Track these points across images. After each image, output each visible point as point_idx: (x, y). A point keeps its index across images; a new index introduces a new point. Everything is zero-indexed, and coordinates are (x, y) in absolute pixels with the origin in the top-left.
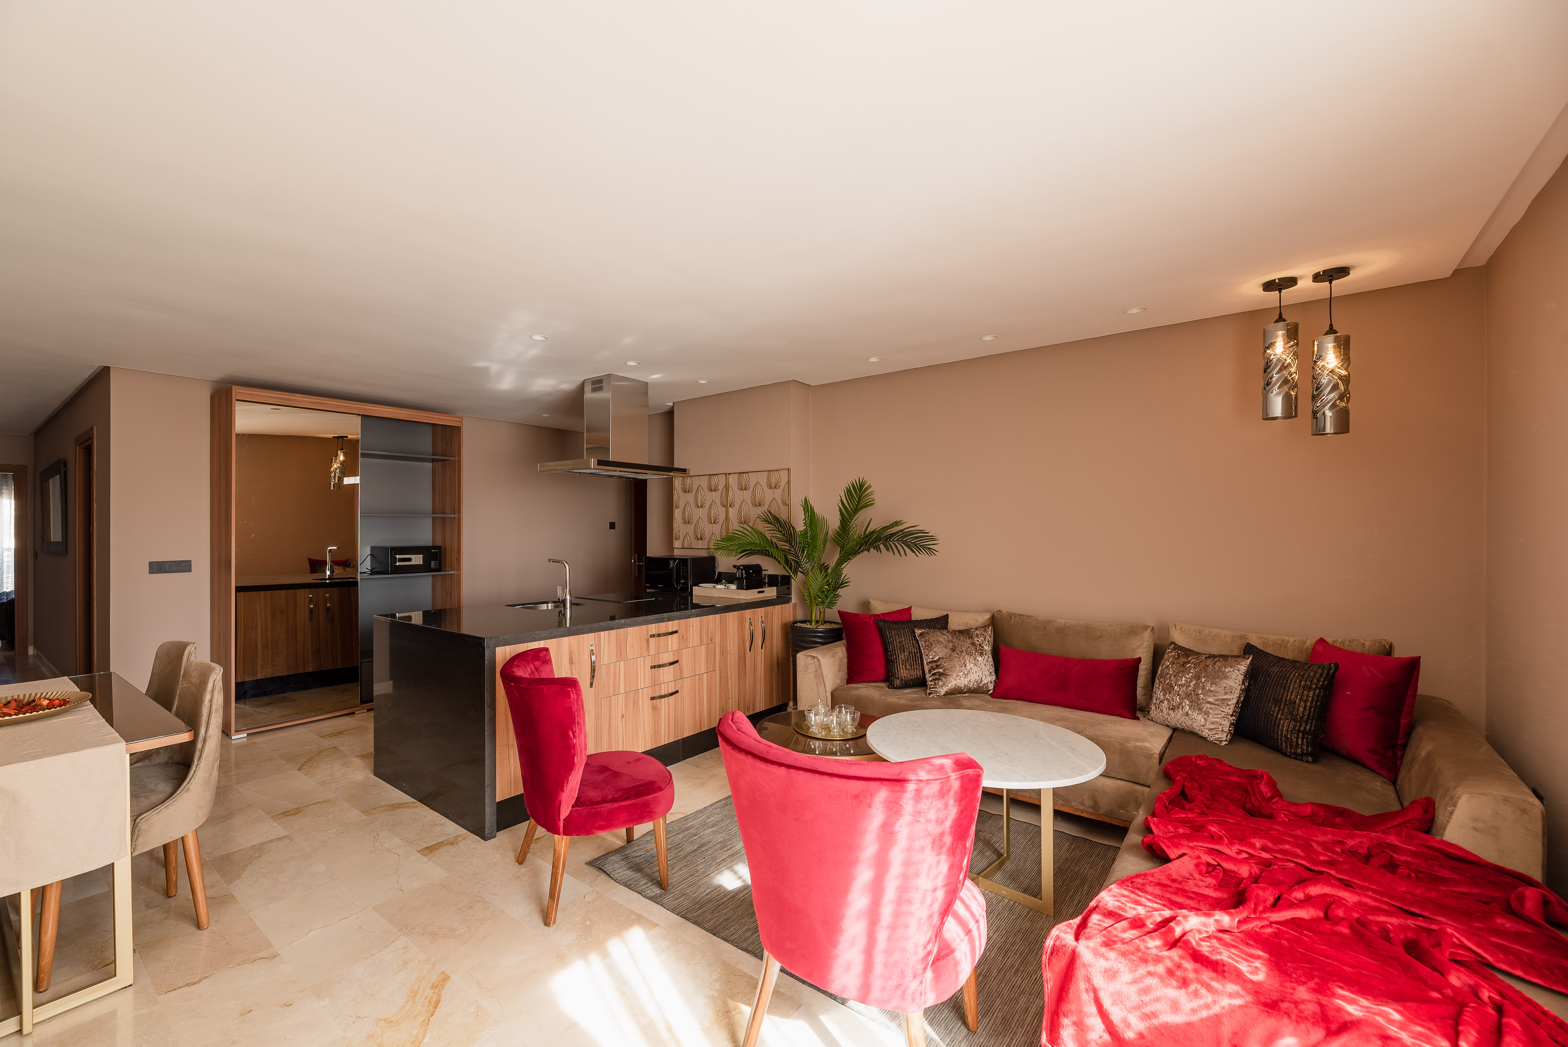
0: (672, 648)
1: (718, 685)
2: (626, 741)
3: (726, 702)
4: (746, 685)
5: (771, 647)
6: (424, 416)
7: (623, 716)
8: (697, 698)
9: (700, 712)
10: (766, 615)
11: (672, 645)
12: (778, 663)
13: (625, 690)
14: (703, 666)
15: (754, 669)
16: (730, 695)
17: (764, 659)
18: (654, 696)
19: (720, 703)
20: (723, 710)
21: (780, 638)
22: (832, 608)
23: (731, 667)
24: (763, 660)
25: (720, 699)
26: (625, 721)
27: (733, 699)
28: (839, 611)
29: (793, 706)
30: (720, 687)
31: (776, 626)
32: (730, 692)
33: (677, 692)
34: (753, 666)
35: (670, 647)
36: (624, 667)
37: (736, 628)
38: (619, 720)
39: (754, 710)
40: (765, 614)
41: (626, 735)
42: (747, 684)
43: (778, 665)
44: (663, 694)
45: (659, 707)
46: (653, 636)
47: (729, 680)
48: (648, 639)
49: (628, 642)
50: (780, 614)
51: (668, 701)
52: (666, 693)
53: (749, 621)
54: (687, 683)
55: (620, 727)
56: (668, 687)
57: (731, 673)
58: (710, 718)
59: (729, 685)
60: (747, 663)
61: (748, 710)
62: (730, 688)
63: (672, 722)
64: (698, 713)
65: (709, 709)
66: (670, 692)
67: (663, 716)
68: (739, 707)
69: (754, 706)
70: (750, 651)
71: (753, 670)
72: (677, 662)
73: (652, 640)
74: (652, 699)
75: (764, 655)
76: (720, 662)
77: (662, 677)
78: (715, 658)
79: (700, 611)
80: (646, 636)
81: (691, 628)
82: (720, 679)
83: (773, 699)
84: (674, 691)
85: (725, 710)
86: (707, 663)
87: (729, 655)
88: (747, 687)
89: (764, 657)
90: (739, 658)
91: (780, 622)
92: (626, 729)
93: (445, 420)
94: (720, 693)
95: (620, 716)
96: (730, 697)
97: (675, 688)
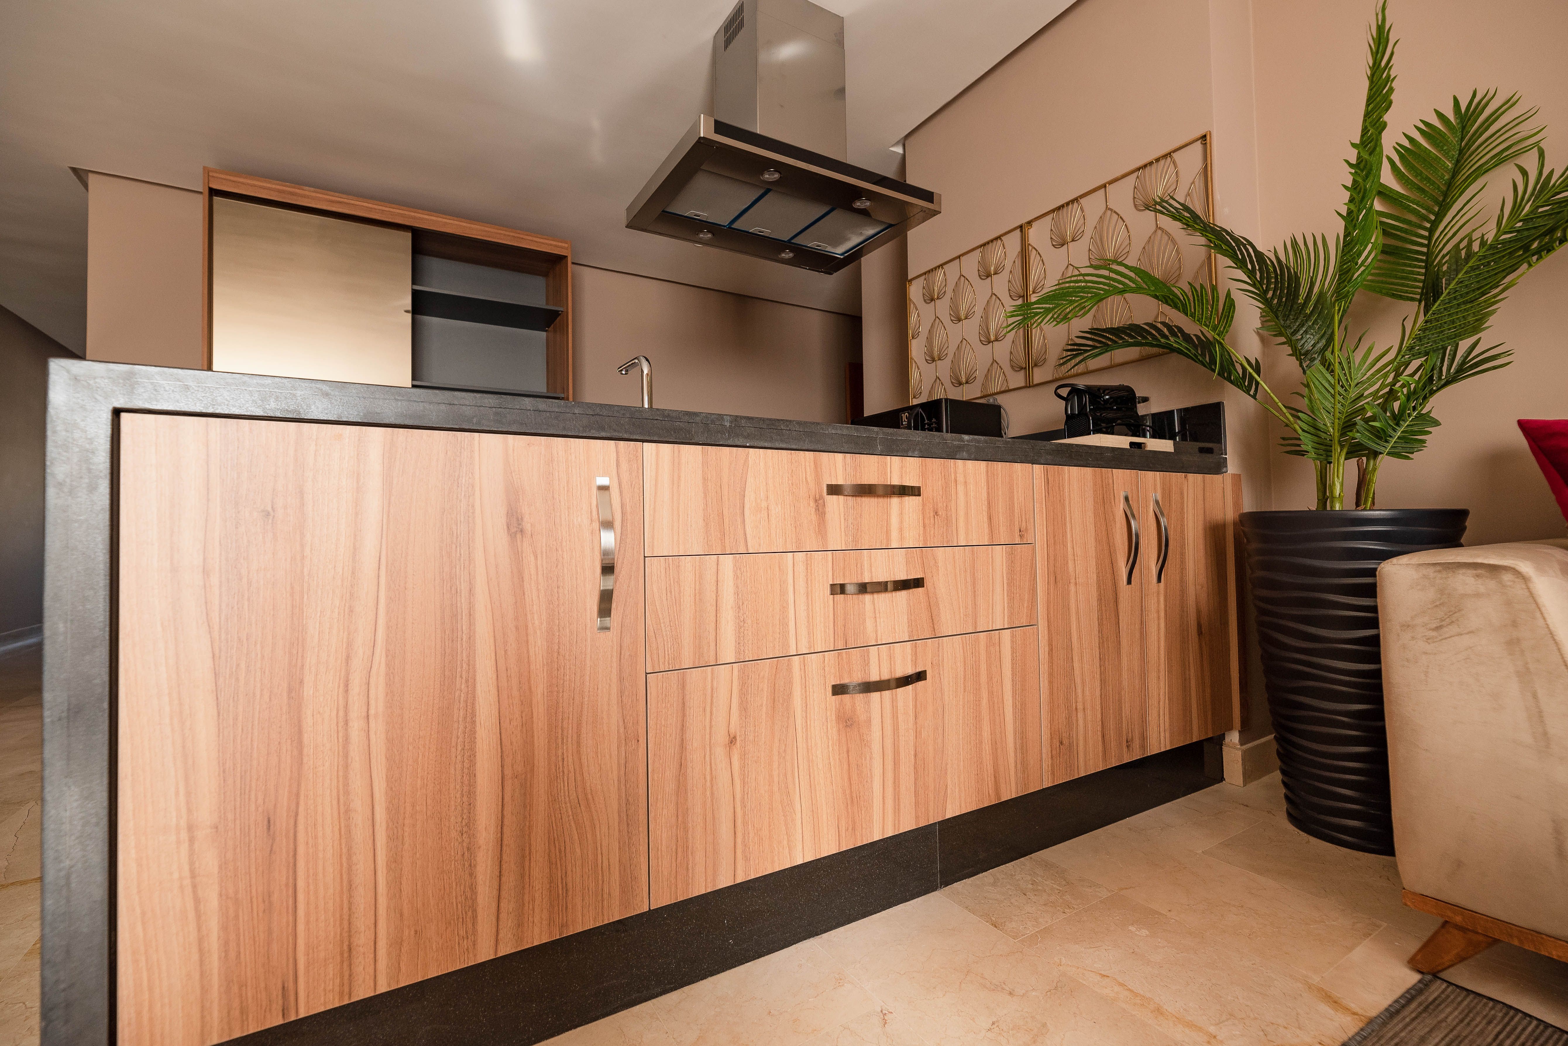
0: (902, 538)
1: (1044, 668)
2: (745, 823)
3: (1069, 718)
4: (1120, 675)
5: (1182, 581)
6: (509, 236)
7: (732, 741)
8: (984, 702)
9: (994, 744)
10: (1167, 492)
11: (901, 530)
12: (1199, 625)
13: (738, 652)
14: (998, 609)
15: (1141, 633)
16: (1080, 699)
17: (1166, 611)
18: (846, 681)
19: (1052, 721)
20: (1061, 743)
21: (1203, 561)
22: (1408, 458)
23: (1078, 619)
24: (1162, 614)
25: (1052, 711)
26: (743, 756)
27: (1089, 712)
28: (1522, 424)
29: (1242, 744)
30: (1051, 675)
31: (1191, 524)
32: (1079, 691)
33: (920, 676)
34: (1137, 626)
35: (894, 534)
36: (736, 577)
37: (1090, 514)
38: (720, 752)
39: (1143, 747)
40: (1163, 489)
41: (744, 806)
42: (1125, 675)
43: (1200, 633)
44: (874, 677)
45: (863, 717)
46: (834, 490)
47: (1076, 658)
48: (821, 497)
49: (750, 496)
50: (1201, 498)
51: (894, 701)
52: (886, 676)
53: (1121, 505)
54: (952, 649)
55: (723, 778)
56: (891, 657)
57: (1080, 638)
58: (1023, 765)
59: (1077, 672)
60: (1121, 614)
61: (1128, 747)
62: (1078, 680)
63: (907, 768)
64: (987, 747)
65: (1022, 735)
66: (900, 673)
67: (876, 747)
68: (1103, 736)
69: (1143, 738)
70: (1129, 582)
71: (1138, 635)
72: (918, 583)
73: (834, 502)
74: (839, 690)
75: (1166, 601)
76: (1048, 602)
77: (869, 624)
78: (1033, 590)
79: (986, 442)
80: (812, 485)
81: (961, 488)
82: (1051, 650)
83: (1191, 721)
84: (910, 671)
85: (1065, 742)
86: (1011, 599)
87: (1072, 588)
88: (1125, 683)
89: (1166, 606)
90: (1100, 600)
91: (1201, 518)
92: (744, 783)
93: (543, 243)
94: (1051, 693)
95: (721, 737)
96: (1080, 706)
97: (915, 663)
